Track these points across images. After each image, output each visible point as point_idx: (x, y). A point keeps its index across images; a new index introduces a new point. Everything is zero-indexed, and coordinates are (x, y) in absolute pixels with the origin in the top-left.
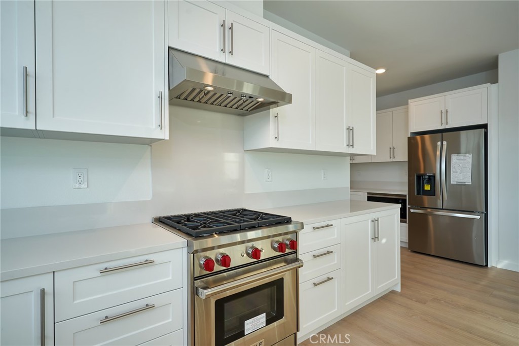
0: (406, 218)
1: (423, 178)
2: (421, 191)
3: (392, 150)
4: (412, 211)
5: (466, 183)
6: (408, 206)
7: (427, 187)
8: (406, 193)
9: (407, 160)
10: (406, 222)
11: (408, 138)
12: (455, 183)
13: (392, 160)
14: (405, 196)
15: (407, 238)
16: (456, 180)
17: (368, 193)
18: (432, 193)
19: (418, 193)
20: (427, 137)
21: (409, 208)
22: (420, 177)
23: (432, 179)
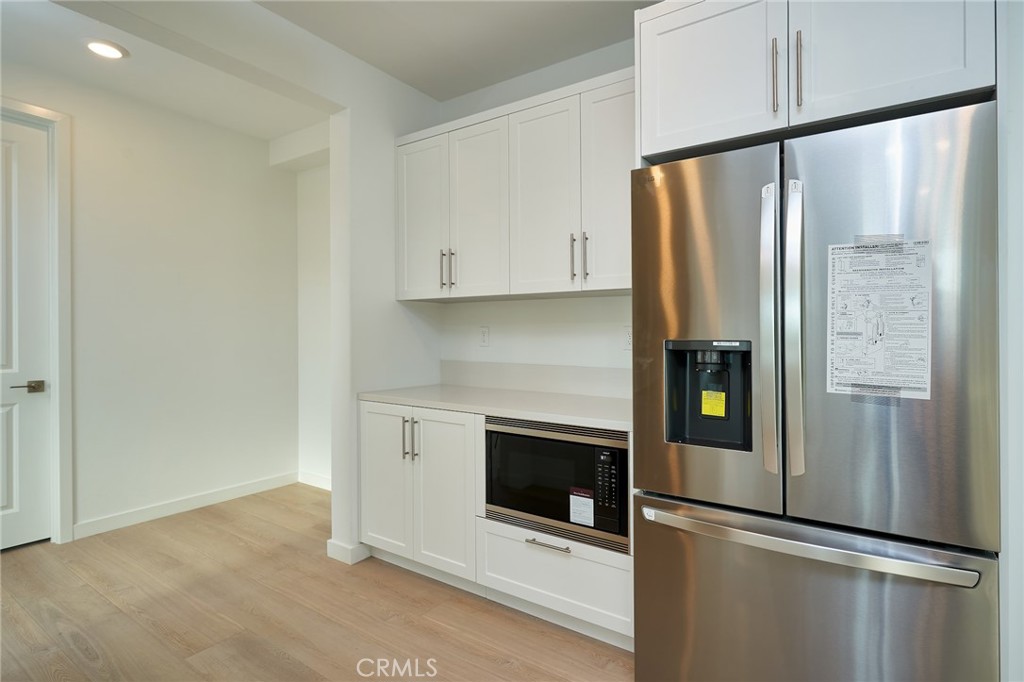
0: (625, 533)
1: (695, 363)
2: (688, 427)
3: (578, 245)
4: (650, 513)
5: (904, 394)
6: (633, 491)
7: (713, 404)
8: (625, 424)
9: (629, 285)
10: (624, 550)
11: (634, 173)
12: (849, 391)
13: (577, 286)
14: (623, 435)
15: (630, 620)
16: (851, 376)
17: (490, 419)
18: (737, 432)
19: (677, 435)
20: (690, 166)
21: (638, 501)
22: (682, 357)
23: (735, 367)
